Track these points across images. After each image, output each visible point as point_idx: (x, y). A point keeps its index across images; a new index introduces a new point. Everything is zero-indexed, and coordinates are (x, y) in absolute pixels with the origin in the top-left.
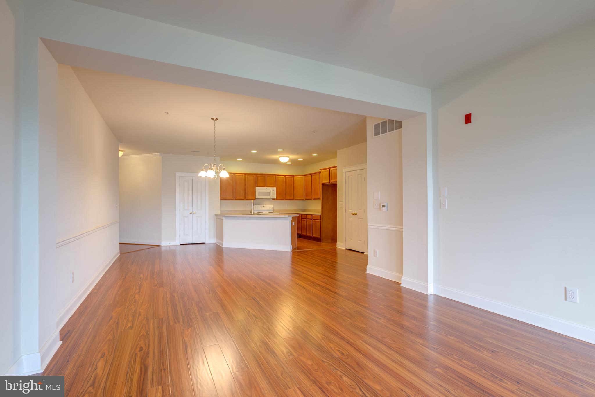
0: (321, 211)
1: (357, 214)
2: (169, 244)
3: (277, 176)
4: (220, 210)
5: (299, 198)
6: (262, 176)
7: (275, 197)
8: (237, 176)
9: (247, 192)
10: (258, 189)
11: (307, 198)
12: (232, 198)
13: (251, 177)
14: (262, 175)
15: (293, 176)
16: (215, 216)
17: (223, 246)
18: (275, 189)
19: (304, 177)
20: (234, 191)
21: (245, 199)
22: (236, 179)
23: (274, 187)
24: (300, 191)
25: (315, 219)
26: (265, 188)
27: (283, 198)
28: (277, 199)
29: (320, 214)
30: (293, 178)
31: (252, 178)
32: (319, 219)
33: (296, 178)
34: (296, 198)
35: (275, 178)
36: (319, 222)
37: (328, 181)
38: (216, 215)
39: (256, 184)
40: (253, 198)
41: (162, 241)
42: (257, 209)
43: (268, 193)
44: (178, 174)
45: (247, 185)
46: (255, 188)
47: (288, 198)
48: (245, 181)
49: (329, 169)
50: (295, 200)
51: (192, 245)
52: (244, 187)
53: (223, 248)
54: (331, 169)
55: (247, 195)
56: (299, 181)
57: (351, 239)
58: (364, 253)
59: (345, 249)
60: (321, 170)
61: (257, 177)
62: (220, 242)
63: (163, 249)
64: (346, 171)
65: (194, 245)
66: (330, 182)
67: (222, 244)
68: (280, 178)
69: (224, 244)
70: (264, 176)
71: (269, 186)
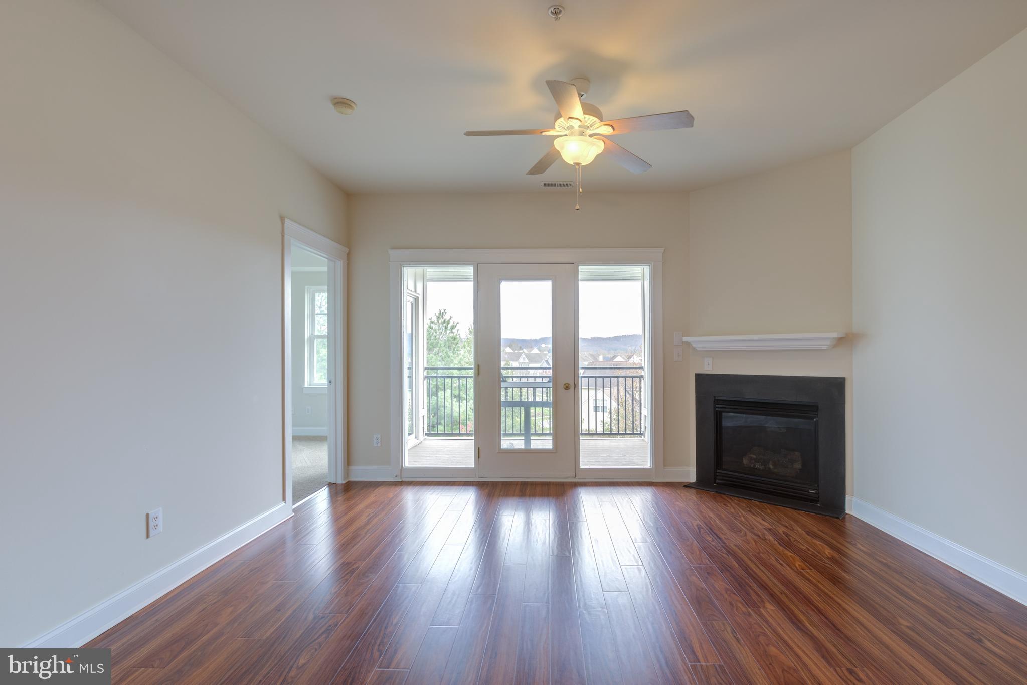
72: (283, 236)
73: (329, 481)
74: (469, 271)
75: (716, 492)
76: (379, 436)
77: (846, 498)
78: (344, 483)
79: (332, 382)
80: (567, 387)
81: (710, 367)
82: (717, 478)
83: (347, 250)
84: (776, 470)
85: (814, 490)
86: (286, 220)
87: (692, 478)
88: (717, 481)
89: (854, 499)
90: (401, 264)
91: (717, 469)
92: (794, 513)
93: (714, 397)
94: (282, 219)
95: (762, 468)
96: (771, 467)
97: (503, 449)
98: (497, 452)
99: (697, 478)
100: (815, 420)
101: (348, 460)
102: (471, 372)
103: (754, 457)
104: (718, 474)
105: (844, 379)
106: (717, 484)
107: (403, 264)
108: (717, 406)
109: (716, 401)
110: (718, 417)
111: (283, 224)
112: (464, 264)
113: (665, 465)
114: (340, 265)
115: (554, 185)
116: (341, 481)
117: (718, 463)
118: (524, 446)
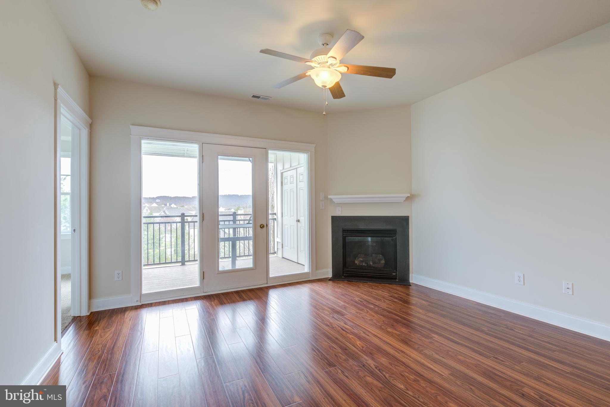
72: (56, 100)
73: (73, 315)
74: (195, 148)
75: (348, 281)
76: (120, 272)
77: (410, 275)
78: (88, 314)
79: (76, 231)
80: (262, 227)
81: (340, 212)
82: (344, 273)
83: (90, 121)
84: (374, 265)
85: (394, 273)
86: (59, 86)
87: (330, 275)
88: (344, 275)
89: (414, 275)
90: (140, 138)
91: (344, 268)
92: (391, 286)
93: (342, 228)
94: (56, 85)
95: (366, 265)
96: (371, 264)
97: (220, 271)
98: (217, 273)
99: (332, 274)
100: (394, 238)
101: (91, 296)
102: (197, 219)
103: (362, 259)
104: (344, 271)
105: (409, 216)
106: (344, 276)
107: (142, 138)
108: (344, 233)
109: (344, 231)
110: (344, 239)
111: (56, 89)
112: (192, 142)
113: (316, 270)
114: (85, 133)
115: (258, 97)
116: (85, 313)
117: (345, 265)
118: (231, 267)
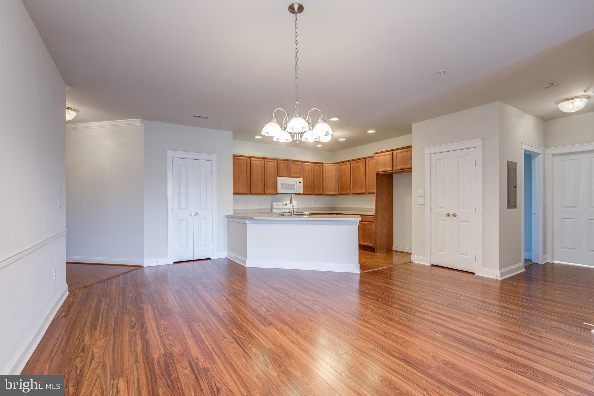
0: (374, 210)
1: (457, 214)
2: (157, 262)
3: (303, 163)
4: (233, 209)
5: (329, 193)
6: (285, 163)
7: (301, 191)
8: (253, 160)
9: (266, 184)
10: (281, 180)
11: (342, 193)
12: (246, 192)
13: (272, 163)
14: (285, 161)
15: (322, 164)
16: (226, 218)
17: (246, 265)
18: (301, 180)
19: (337, 165)
20: (249, 182)
21: (264, 193)
22: (251, 164)
23: (299, 178)
24: (331, 183)
25: (364, 220)
26: (289, 179)
27: (310, 193)
28: (303, 194)
29: (374, 214)
30: (321, 167)
31: (271, 165)
32: (372, 220)
33: (326, 166)
34: (326, 193)
35: (300, 165)
36: (372, 224)
37: (391, 169)
38: (227, 216)
39: (278, 174)
40: (274, 192)
41: (144, 259)
42: (277, 207)
43: (293, 186)
44: (170, 154)
45: (266, 175)
46: (276, 179)
47: (317, 193)
48: (264, 168)
49: (391, 152)
50: (325, 195)
51: (192, 263)
52: (263, 177)
53: (247, 268)
54: (395, 152)
55: (266, 187)
56: (330, 171)
57: (443, 251)
58: (475, 273)
59: (429, 265)
60: (375, 154)
61: (279, 163)
62: (242, 258)
63: (146, 271)
64: (432, 152)
65: (195, 263)
66: (393, 170)
67: (245, 262)
68: (307, 166)
69: (247, 261)
70: (287, 162)
71: (293, 175)
